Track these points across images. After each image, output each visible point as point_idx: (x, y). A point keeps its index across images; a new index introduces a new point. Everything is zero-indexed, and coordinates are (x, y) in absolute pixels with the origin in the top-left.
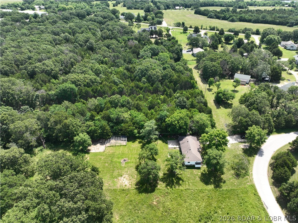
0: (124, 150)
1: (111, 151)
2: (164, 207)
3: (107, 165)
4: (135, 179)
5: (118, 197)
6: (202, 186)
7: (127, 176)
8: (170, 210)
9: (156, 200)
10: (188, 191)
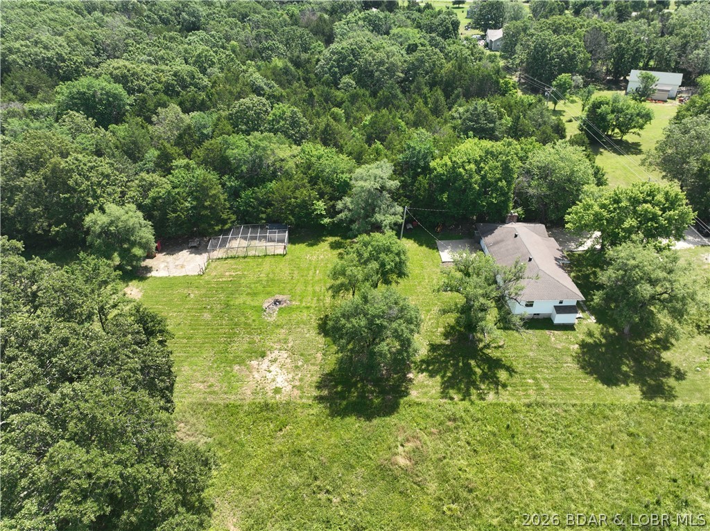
0: (277, 270)
1: (227, 274)
2: (443, 478)
3: (207, 316)
4: (317, 368)
5: (242, 437)
6: (591, 390)
7: (286, 356)
8: (470, 491)
9: (406, 449)
10: (539, 411)
